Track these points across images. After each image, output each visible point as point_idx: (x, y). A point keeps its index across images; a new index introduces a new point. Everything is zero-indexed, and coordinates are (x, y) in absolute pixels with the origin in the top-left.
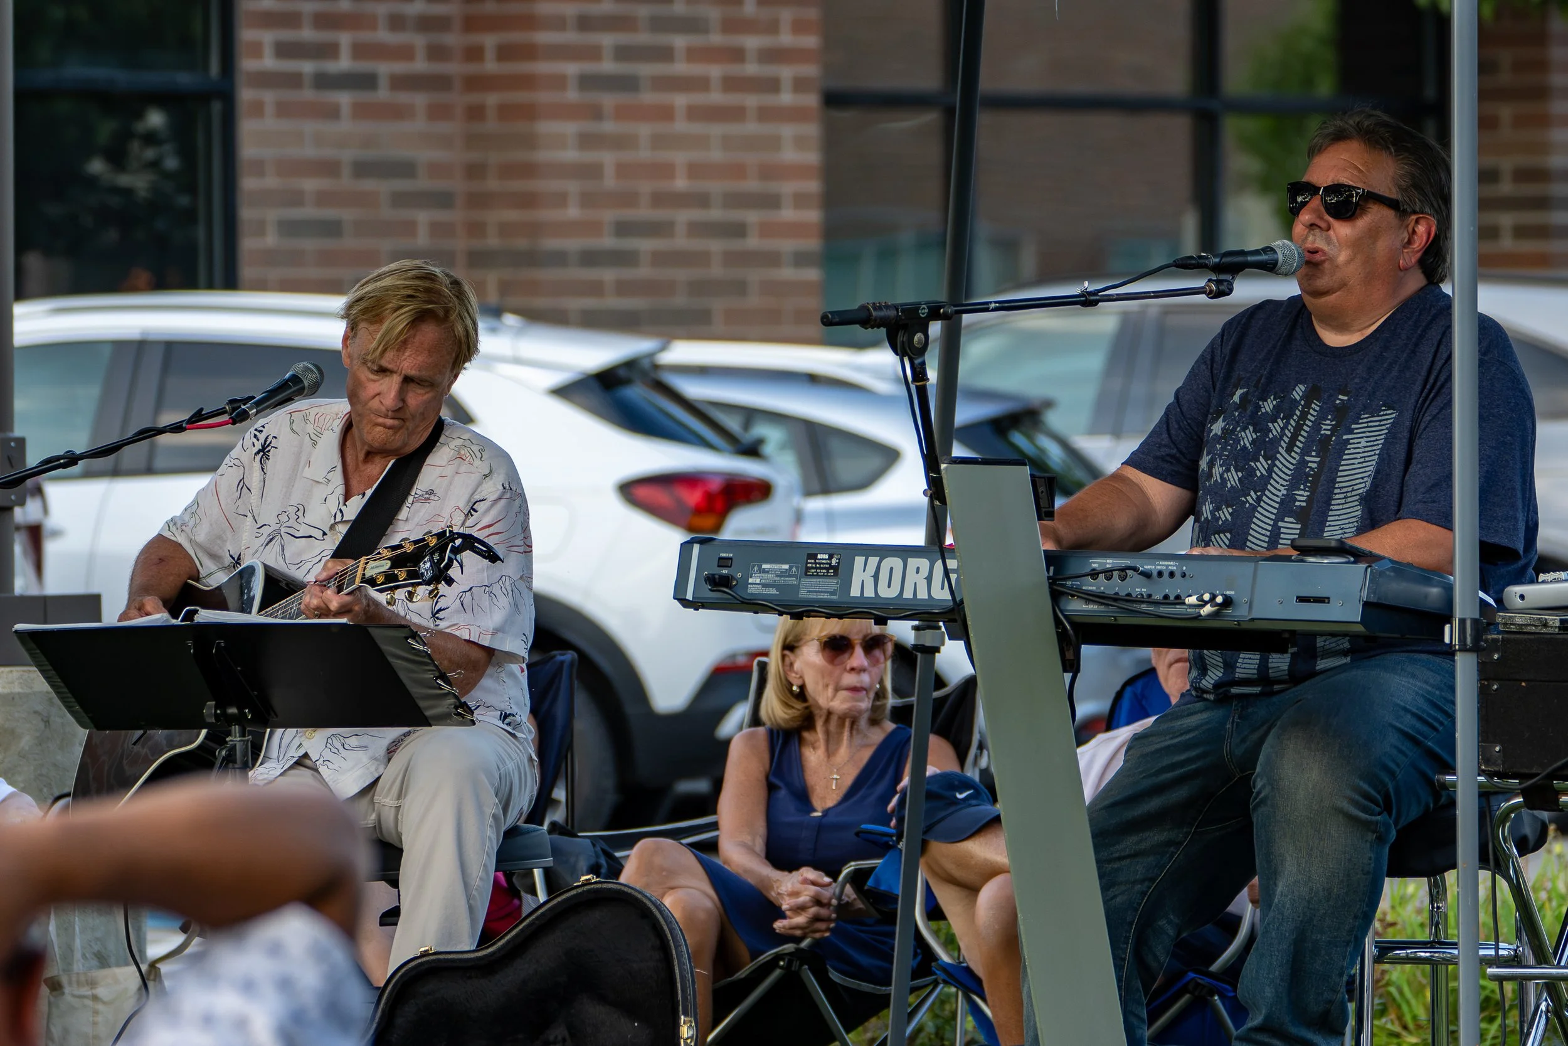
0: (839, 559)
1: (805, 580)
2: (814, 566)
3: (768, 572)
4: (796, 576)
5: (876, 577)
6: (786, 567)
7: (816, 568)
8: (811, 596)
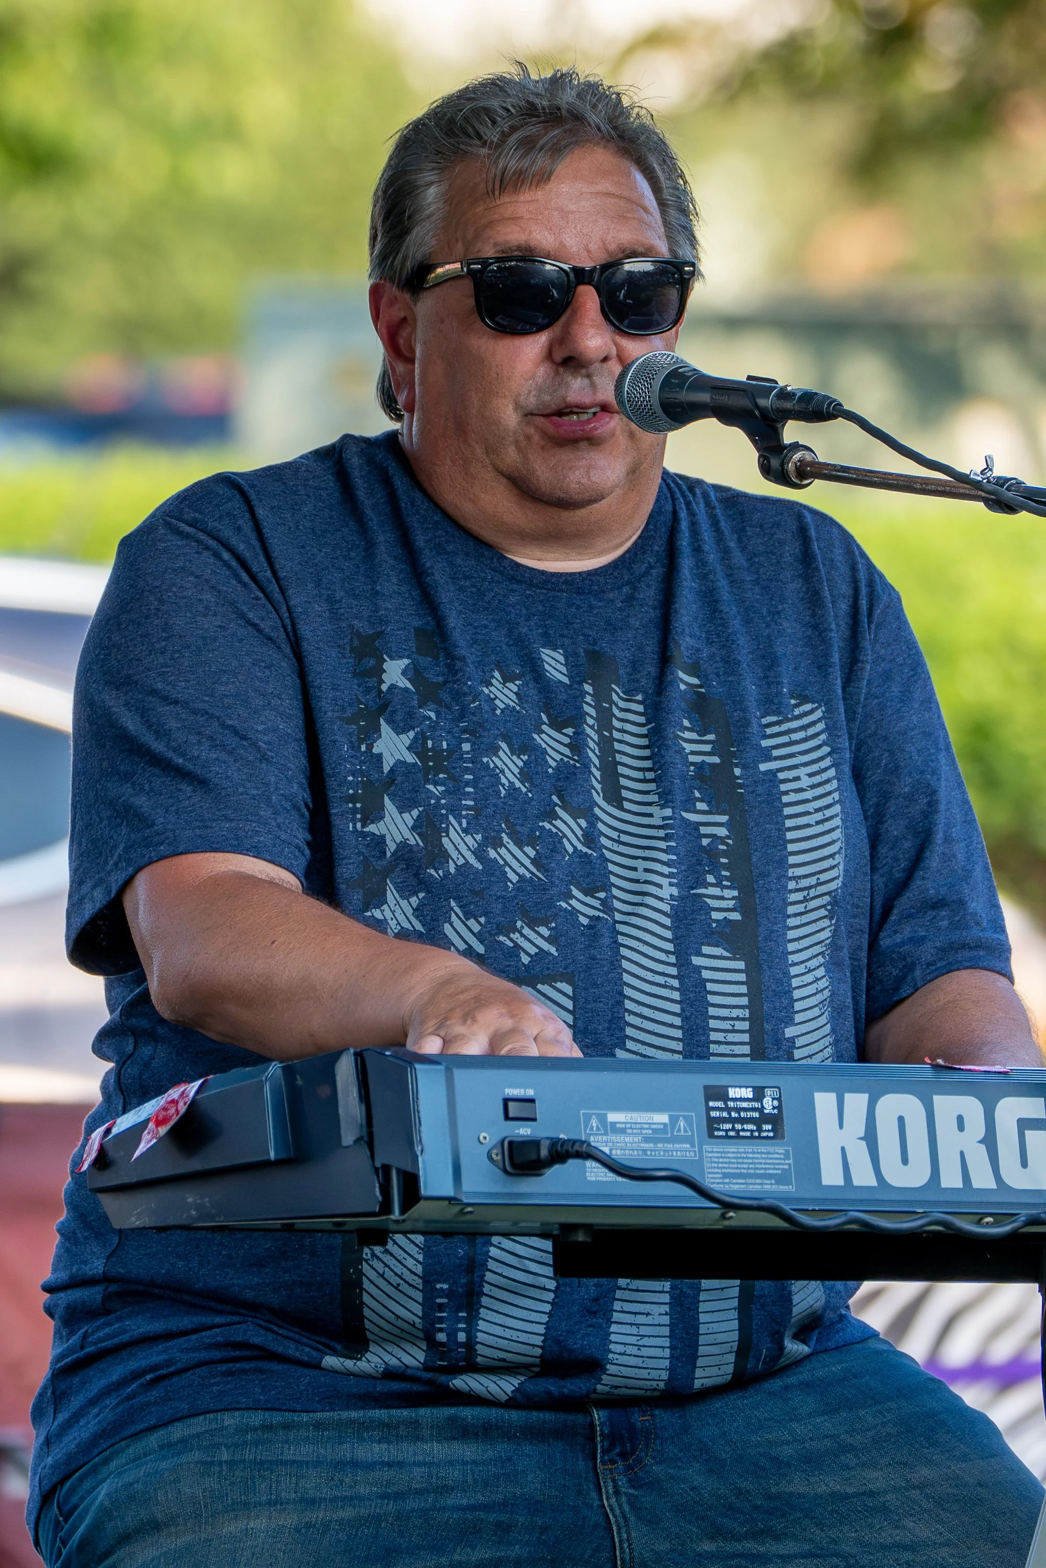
0: (779, 1099)
1: (713, 1150)
2: (725, 1114)
3: (623, 1131)
4: (689, 1140)
5: (870, 1137)
6: (662, 1118)
7: (733, 1121)
8: (736, 1187)
